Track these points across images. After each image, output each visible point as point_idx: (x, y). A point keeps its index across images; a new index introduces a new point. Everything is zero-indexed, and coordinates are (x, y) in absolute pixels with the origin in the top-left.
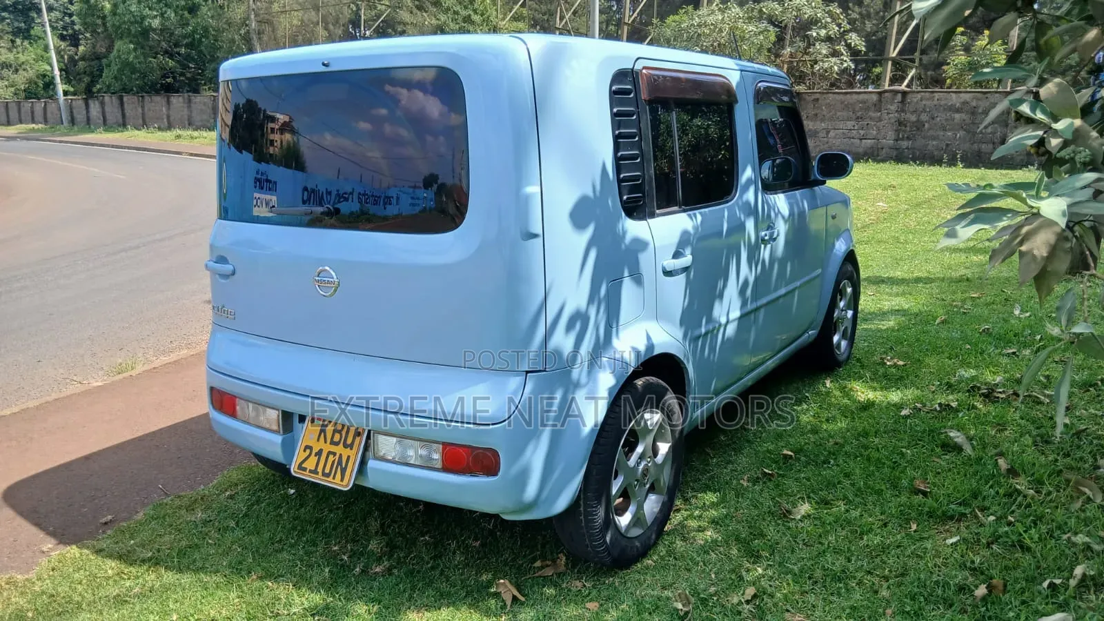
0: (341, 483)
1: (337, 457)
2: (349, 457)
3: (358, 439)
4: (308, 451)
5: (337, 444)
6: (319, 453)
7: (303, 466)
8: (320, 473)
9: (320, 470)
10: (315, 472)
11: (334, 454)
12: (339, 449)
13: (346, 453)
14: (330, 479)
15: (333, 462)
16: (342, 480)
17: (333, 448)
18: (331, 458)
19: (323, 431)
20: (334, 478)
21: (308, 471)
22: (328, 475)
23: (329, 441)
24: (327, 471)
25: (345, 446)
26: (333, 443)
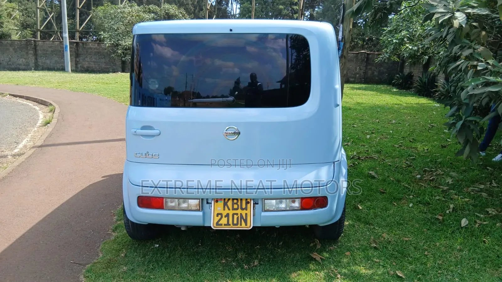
0: (246, 226)
1: (239, 215)
2: (246, 214)
3: (249, 205)
4: (220, 216)
5: (237, 209)
6: (227, 215)
7: (219, 223)
8: (232, 225)
9: (231, 222)
10: (228, 224)
11: (237, 214)
12: (239, 211)
13: (244, 212)
14: (239, 226)
15: (238, 218)
16: (246, 225)
17: (235, 212)
18: (236, 217)
19: (225, 204)
20: (241, 225)
21: (223, 225)
22: (237, 224)
23: (231, 209)
24: (235, 222)
25: (242, 209)
26: (233, 209)
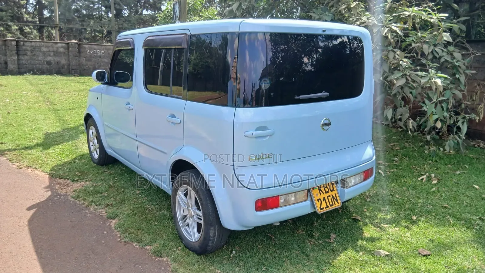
0: (338, 204)
1: (331, 196)
4: (320, 201)
6: (324, 199)
7: (321, 208)
10: (327, 207)
11: (330, 196)
12: (330, 193)
13: (333, 193)
15: (331, 199)
17: (328, 194)
19: (320, 190)
21: (324, 208)
22: (332, 205)
23: (325, 193)
